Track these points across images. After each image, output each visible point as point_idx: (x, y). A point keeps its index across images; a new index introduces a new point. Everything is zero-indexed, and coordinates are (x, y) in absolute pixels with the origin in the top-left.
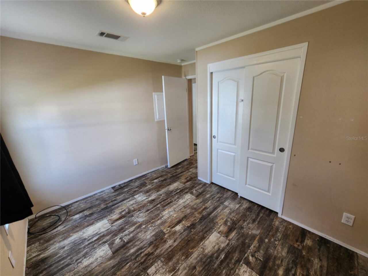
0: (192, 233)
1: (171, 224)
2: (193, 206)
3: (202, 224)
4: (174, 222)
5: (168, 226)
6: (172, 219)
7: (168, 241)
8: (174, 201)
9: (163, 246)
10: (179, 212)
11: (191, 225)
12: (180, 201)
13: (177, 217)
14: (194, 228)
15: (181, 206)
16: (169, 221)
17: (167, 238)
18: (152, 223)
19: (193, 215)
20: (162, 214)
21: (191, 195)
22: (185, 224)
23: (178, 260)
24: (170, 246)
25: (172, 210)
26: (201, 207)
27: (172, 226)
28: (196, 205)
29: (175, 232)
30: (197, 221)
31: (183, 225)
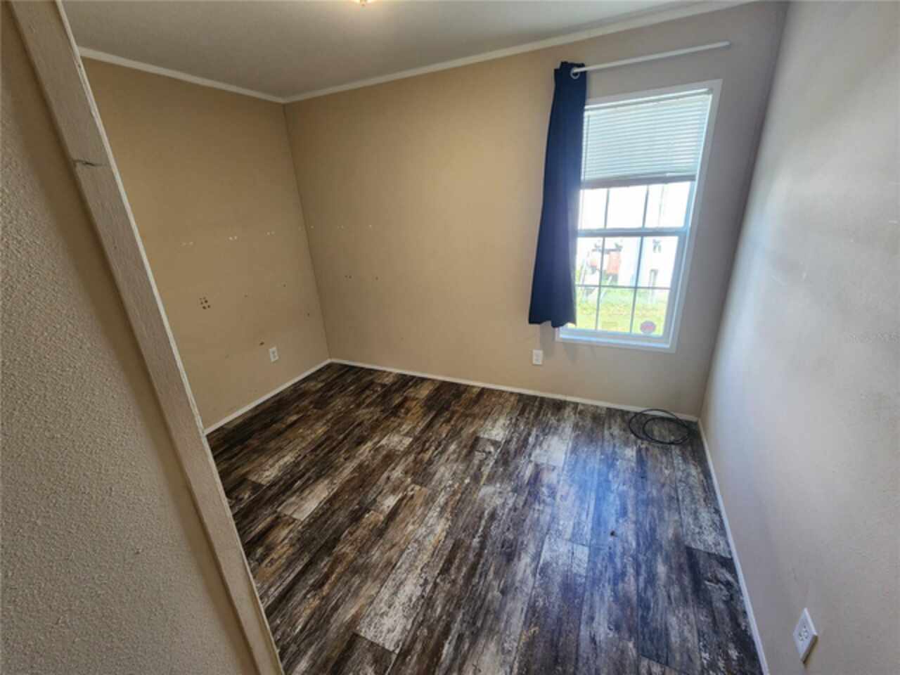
0: (356, 502)
1: (409, 503)
2: (363, 582)
3: (334, 527)
4: (407, 511)
5: (415, 498)
6: (413, 517)
7: (401, 475)
8: (438, 580)
9: (407, 466)
10: (404, 543)
11: (361, 517)
12: (415, 585)
13: (403, 525)
14: (353, 512)
15: (404, 567)
16: (420, 508)
17: (406, 477)
18: (454, 493)
19: (359, 545)
20: (448, 519)
21: (380, 641)
22: (375, 514)
23: (373, 459)
24: (394, 469)
25: (427, 543)
26: (334, 585)
27: (405, 501)
28: (352, 590)
29: (394, 491)
30: (346, 532)
31: (379, 511)
